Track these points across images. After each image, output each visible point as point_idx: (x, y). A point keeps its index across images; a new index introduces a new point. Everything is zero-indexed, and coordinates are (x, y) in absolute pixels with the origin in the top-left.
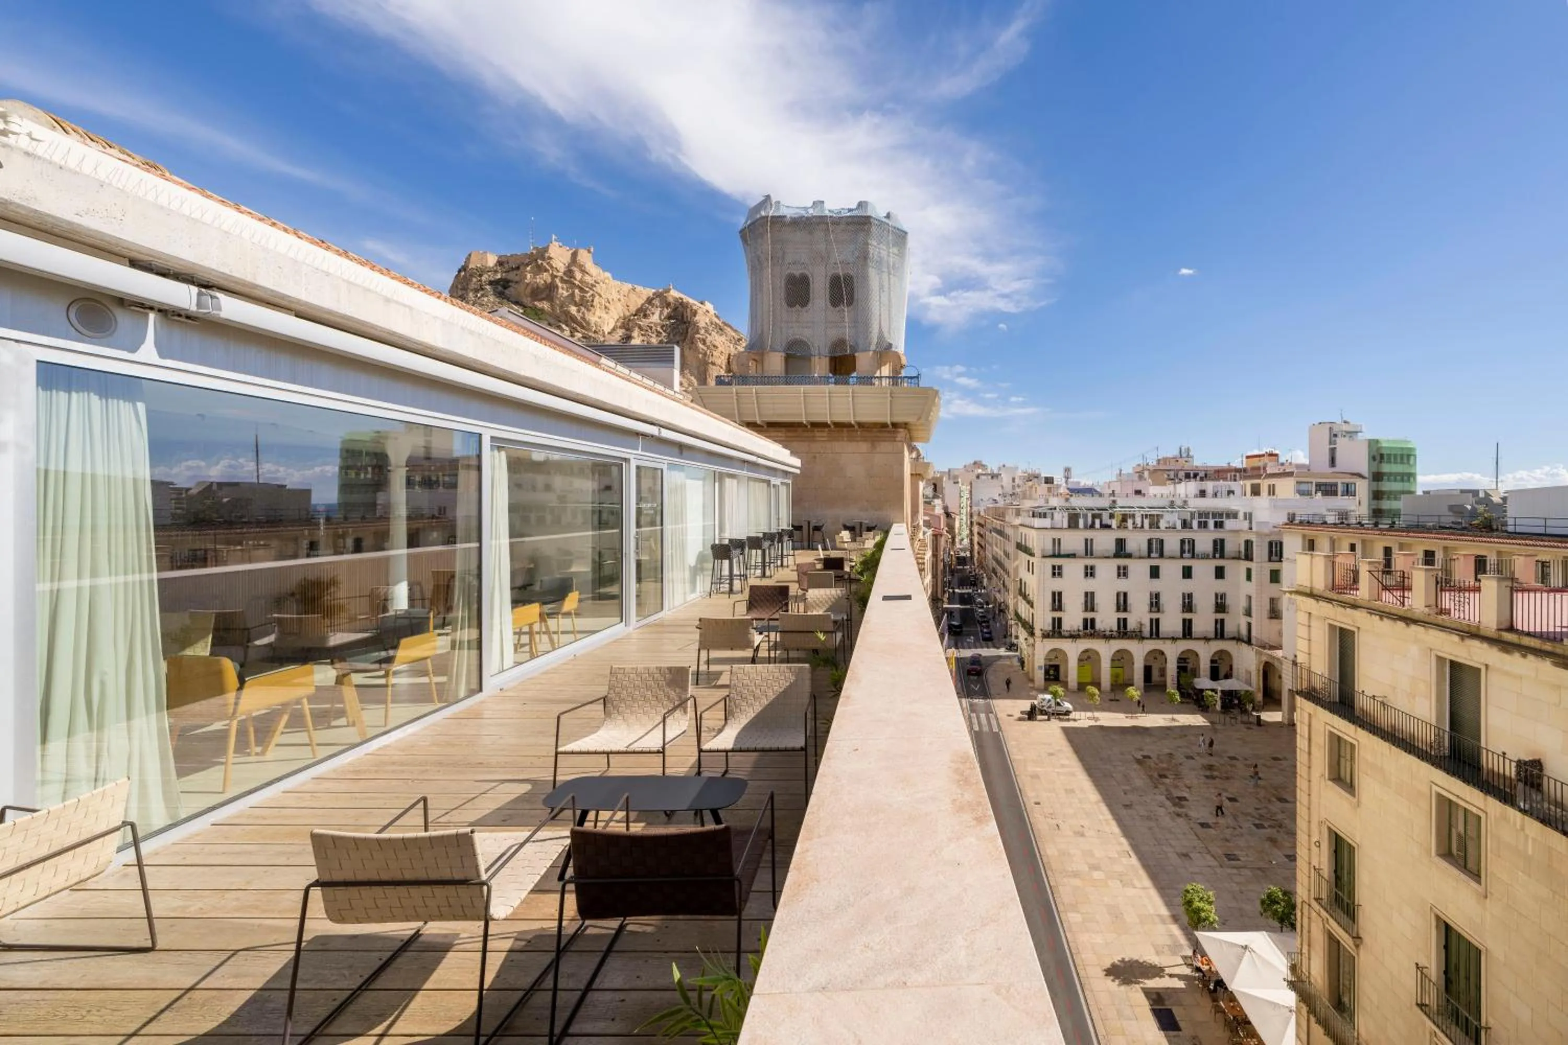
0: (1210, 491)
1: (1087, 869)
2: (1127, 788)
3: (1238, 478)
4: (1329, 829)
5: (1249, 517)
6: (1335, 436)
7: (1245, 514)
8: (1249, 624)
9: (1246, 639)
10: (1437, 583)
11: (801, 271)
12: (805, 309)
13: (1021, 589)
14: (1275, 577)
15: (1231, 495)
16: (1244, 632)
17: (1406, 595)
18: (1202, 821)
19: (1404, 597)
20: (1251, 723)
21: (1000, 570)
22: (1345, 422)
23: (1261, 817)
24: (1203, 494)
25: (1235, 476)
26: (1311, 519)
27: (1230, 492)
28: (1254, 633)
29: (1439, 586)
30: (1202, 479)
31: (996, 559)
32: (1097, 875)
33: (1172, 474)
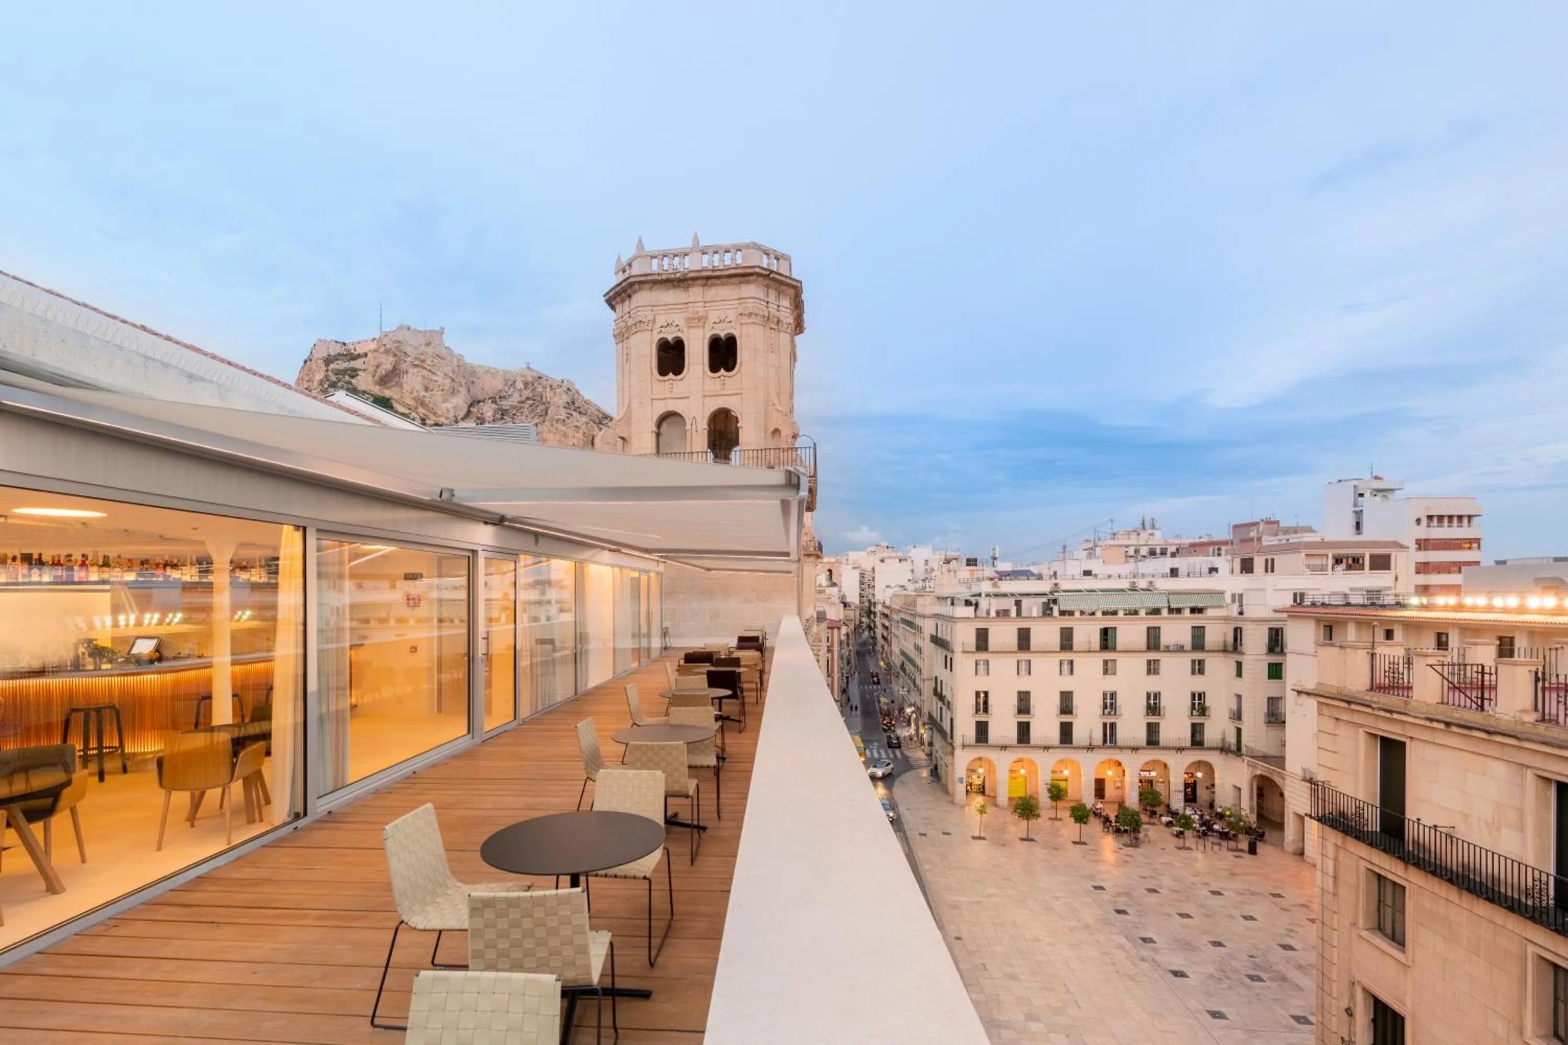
0: (1183, 571)
1: (1022, 1018)
2: (1075, 923)
3: (1223, 552)
4: (1365, 990)
5: (1238, 598)
6: (1361, 495)
7: (1233, 596)
8: (1239, 731)
9: (1234, 748)
10: (1537, 680)
11: (675, 335)
12: (679, 377)
13: (935, 690)
14: (1275, 672)
15: (1214, 573)
16: (1232, 739)
17: (1486, 695)
18: (1174, 968)
19: (1483, 699)
20: (1241, 851)
21: (909, 667)
22: (1376, 478)
23: (1257, 967)
24: (1174, 572)
25: (1219, 549)
26: (1326, 601)
27: (1213, 570)
28: (1245, 740)
29: (1540, 684)
30: (1173, 555)
31: (903, 653)
32: (1034, 1027)
33: (1131, 552)
